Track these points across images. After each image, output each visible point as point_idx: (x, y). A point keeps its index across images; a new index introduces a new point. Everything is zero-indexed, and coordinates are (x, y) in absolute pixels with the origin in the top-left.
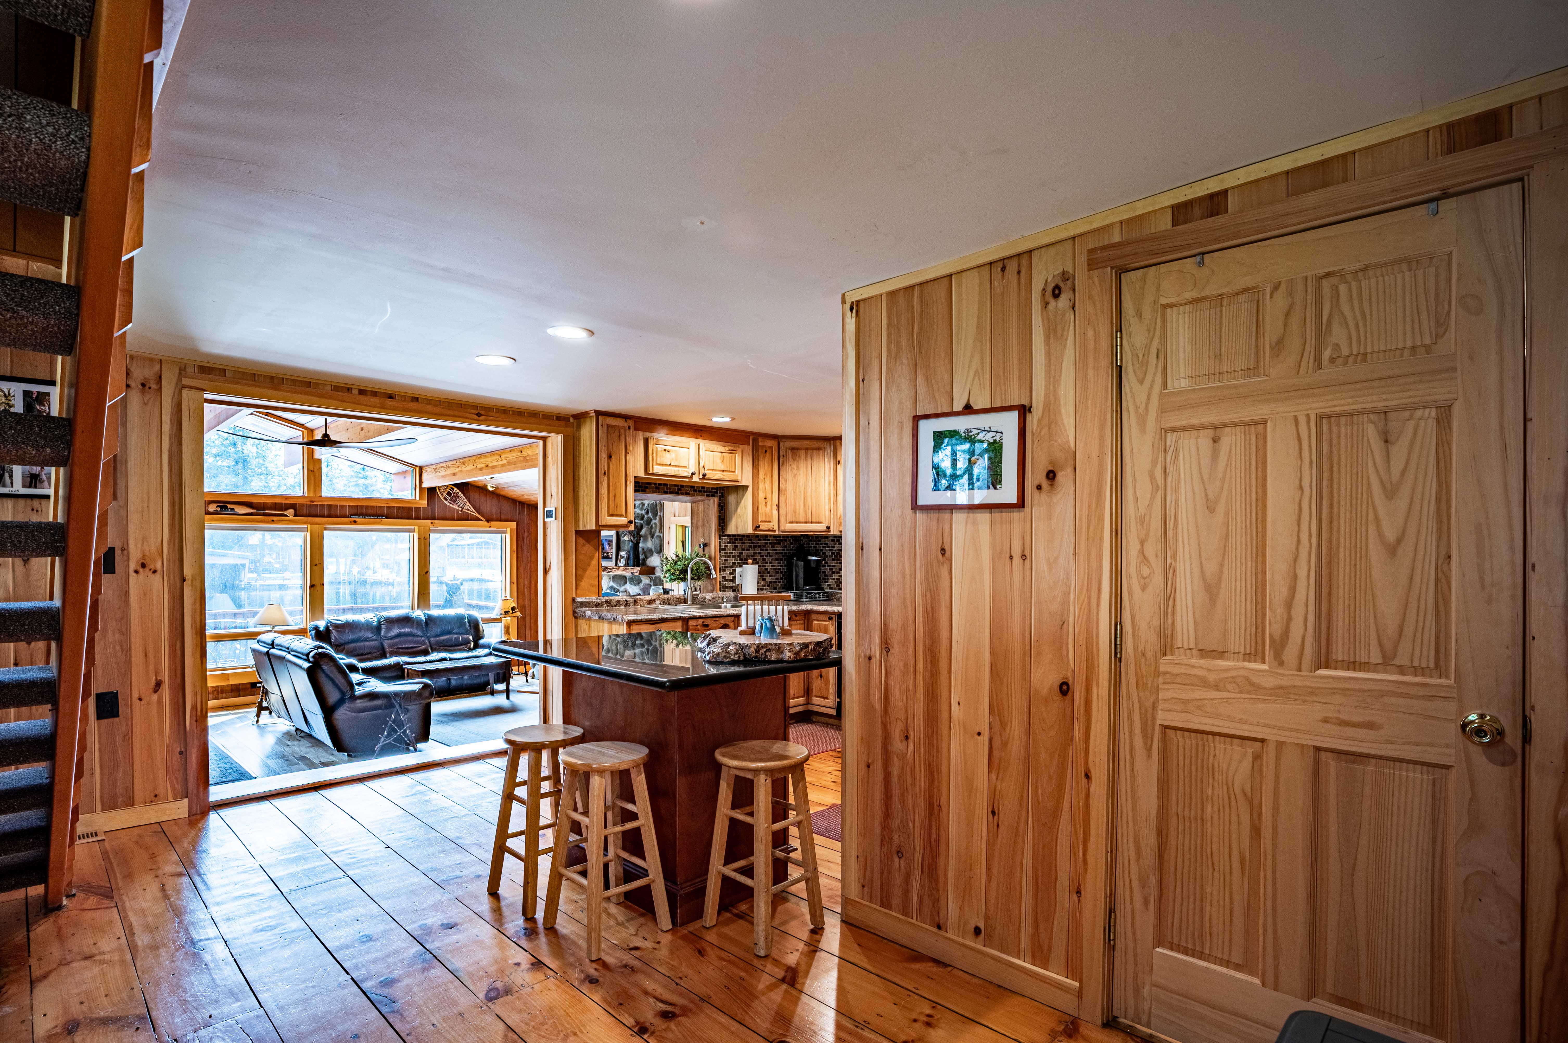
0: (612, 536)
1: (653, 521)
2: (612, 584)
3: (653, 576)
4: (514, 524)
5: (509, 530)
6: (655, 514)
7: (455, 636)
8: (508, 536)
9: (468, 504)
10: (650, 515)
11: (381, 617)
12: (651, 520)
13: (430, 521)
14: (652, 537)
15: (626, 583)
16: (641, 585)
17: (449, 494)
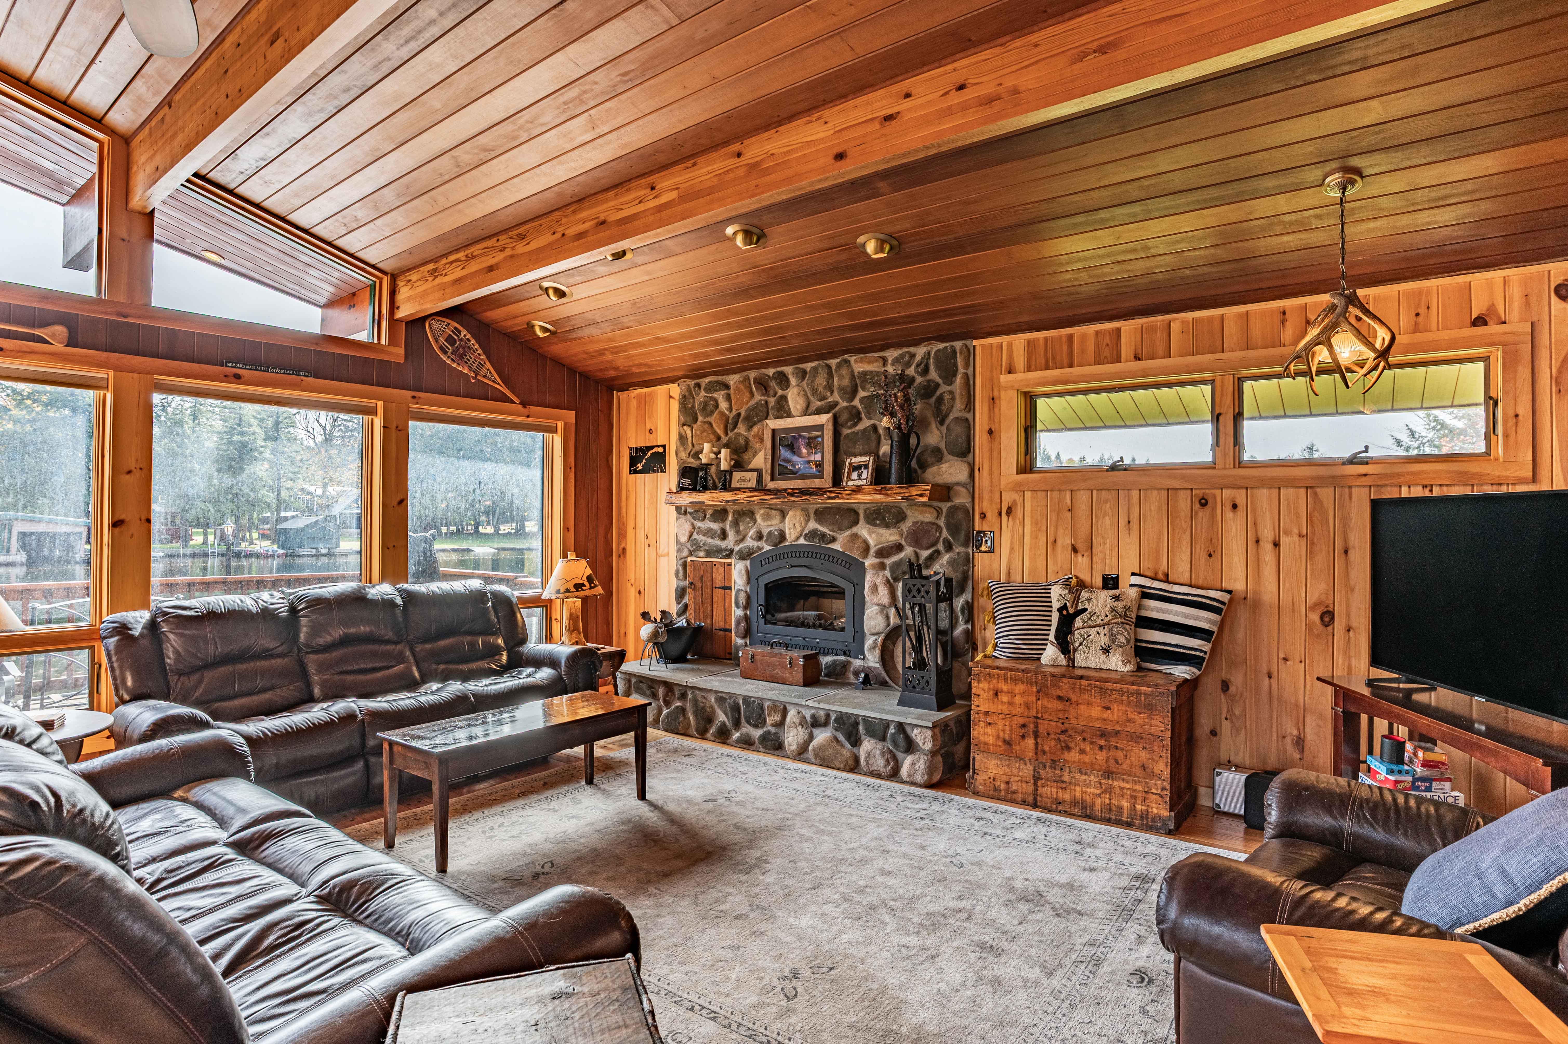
0: (821, 427)
1: (944, 388)
2: (813, 525)
3: (945, 506)
4: (571, 415)
5: (560, 425)
6: (949, 374)
7: (469, 638)
8: (558, 440)
9: (488, 365)
10: (933, 375)
11: (300, 599)
12: (937, 385)
13: (409, 393)
14: (942, 422)
15: (856, 522)
16: (906, 526)
17: (450, 340)
